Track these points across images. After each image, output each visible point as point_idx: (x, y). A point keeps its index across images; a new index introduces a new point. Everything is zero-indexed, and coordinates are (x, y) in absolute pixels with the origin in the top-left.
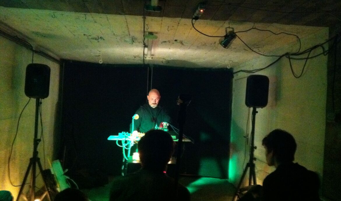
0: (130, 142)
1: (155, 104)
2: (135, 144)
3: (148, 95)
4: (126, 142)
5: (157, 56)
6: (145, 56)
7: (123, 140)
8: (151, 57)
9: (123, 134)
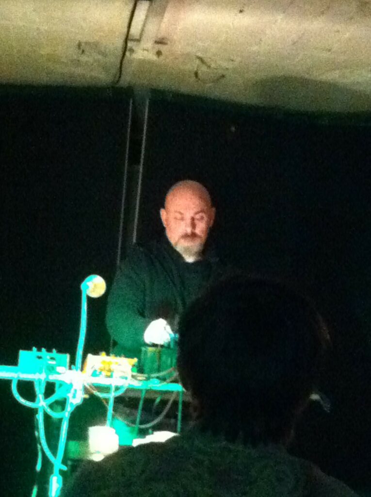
0: (68, 391)
1: (193, 235)
2: (87, 396)
3: (164, 207)
4: (50, 389)
5: (179, 47)
6: (130, 44)
7: (39, 379)
8: (153, 48)
9: (40, 358)
